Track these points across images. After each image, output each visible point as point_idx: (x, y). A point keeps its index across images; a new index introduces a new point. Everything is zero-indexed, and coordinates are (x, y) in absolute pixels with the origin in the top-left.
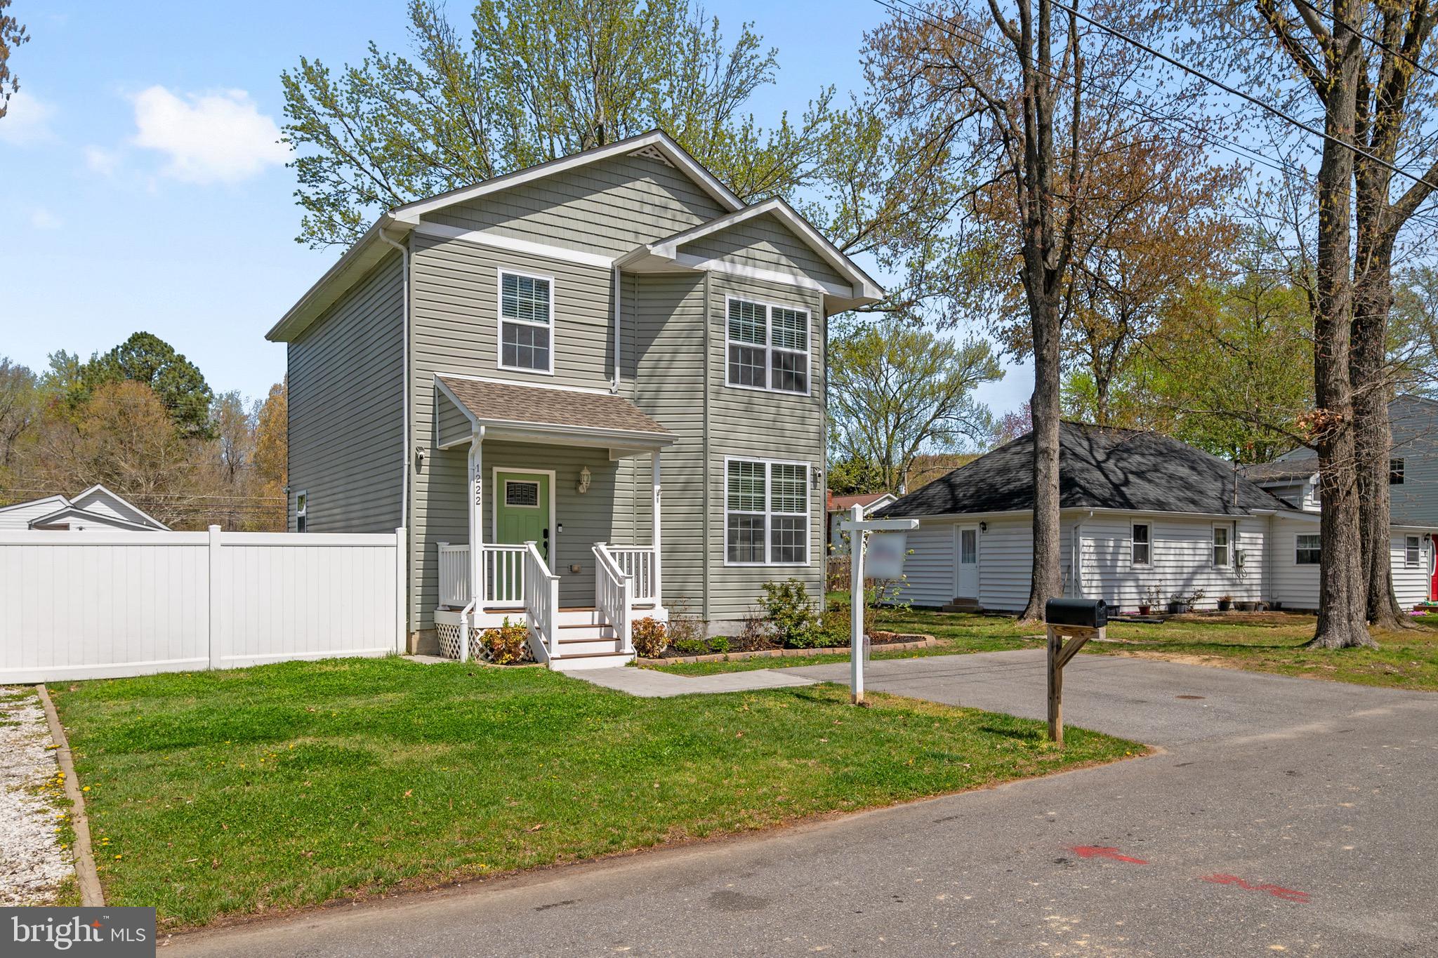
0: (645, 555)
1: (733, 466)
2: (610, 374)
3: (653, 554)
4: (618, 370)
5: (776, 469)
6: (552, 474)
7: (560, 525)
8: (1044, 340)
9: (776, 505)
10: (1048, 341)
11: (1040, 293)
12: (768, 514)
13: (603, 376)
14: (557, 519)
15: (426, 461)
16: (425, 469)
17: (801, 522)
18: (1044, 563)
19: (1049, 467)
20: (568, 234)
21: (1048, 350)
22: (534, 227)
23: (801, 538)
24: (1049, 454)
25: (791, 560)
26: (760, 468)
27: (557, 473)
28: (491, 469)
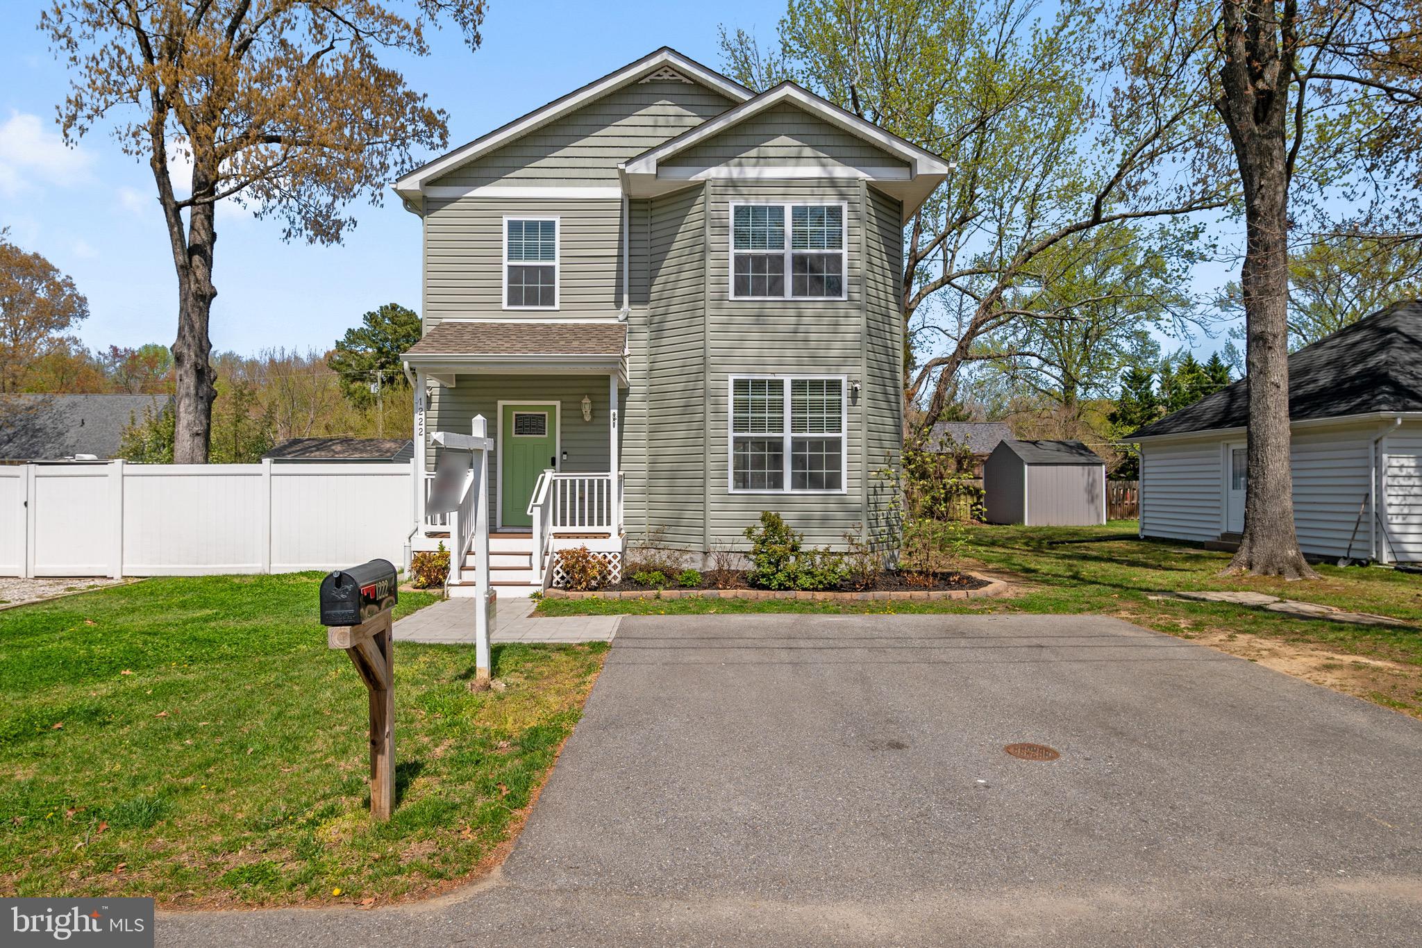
0: (600, 482)
1: (740, 386)
2: (618, 303)
3: (608, 481)
4: (626, 297)
5: (798, 386)
6: (558, 403)
7: (565, 453)
8: (1256, 187)
9: (798, 425)
10: (1261, 187)
11: (1248, 124)
12: (788, 436)
13: (613, 306)
14: (561, 448)
15: (435, 399)
16: (435, 406)
17: (835, 444)
18: (1259, 491)
19: (1266, 358)
20: (575, 173)
21: (1263, 198)
22: (538, 173)
23: (835, 462)
24: (1265, 341)
25: (821, 487)
26: (777, 386)
27: (562, 403)
28: (496, 403)
